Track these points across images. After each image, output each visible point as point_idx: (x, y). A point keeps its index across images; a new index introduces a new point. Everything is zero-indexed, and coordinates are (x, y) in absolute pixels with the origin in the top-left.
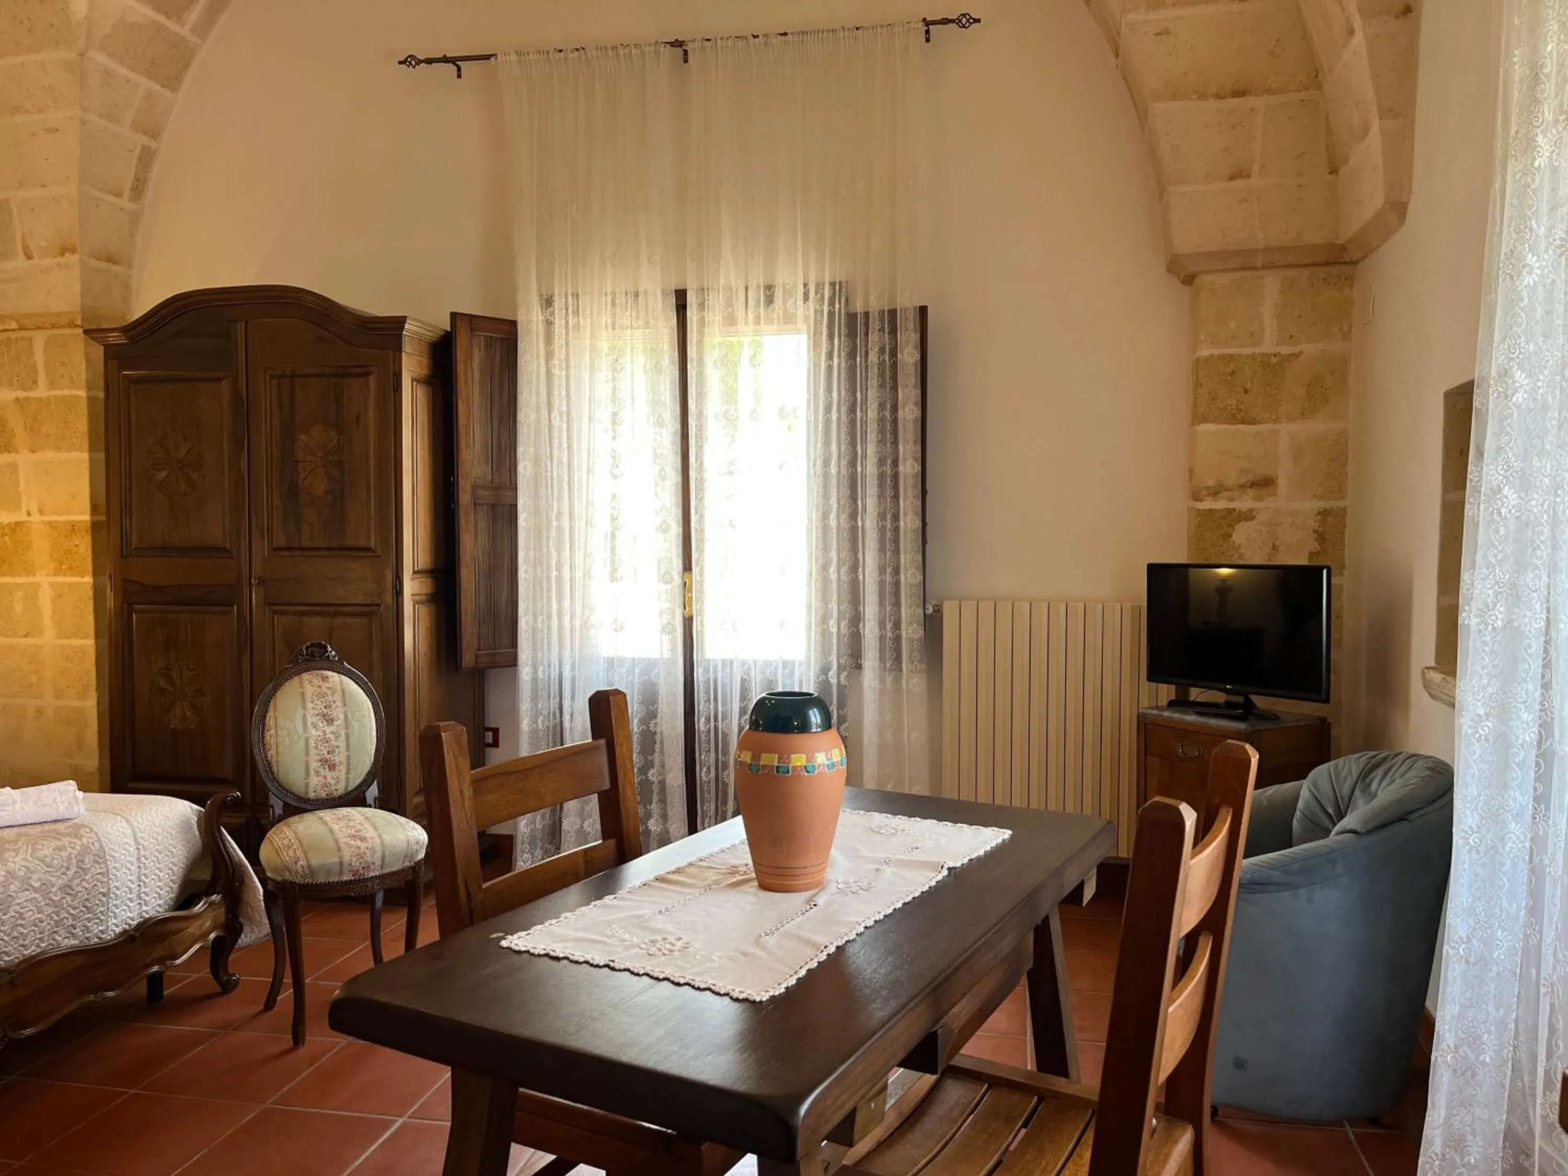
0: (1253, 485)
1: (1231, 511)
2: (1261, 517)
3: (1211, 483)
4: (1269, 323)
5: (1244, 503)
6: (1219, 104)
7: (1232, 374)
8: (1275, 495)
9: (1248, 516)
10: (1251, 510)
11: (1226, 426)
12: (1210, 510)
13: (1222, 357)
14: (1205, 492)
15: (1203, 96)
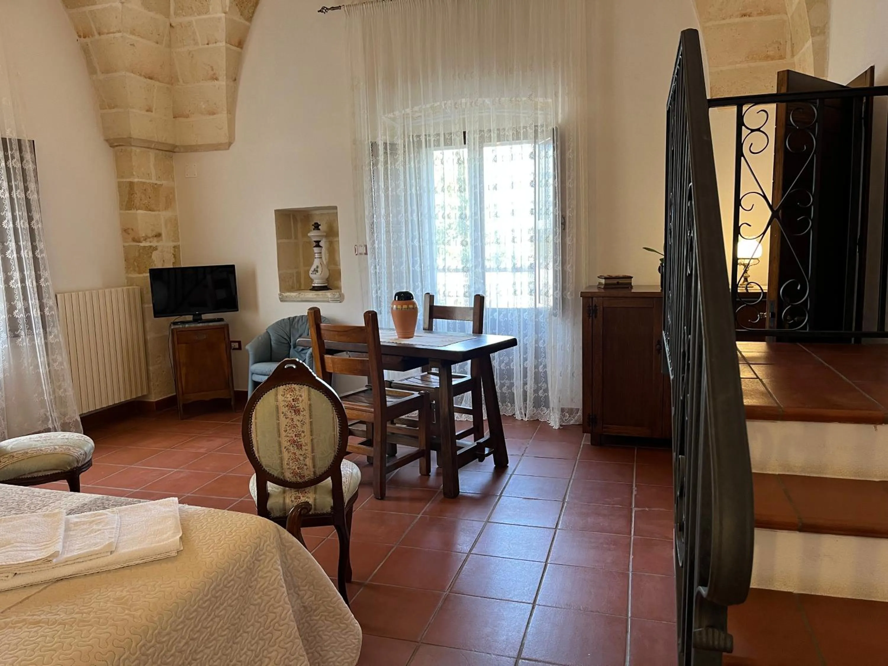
0: (156, 236)
1: (151, 246)
2: (159, 249)
3: (144, 235)
4: (153, 172)
5: (154, 244)
6: (145, 80)
7: (145, 190)
8: (162, 240)
9: (156, 249)
10: (156, 246)
11: (145, 212)
12: (145, 246)
13: (141, 182)
14: (142, 239)
15: (140, 75)
